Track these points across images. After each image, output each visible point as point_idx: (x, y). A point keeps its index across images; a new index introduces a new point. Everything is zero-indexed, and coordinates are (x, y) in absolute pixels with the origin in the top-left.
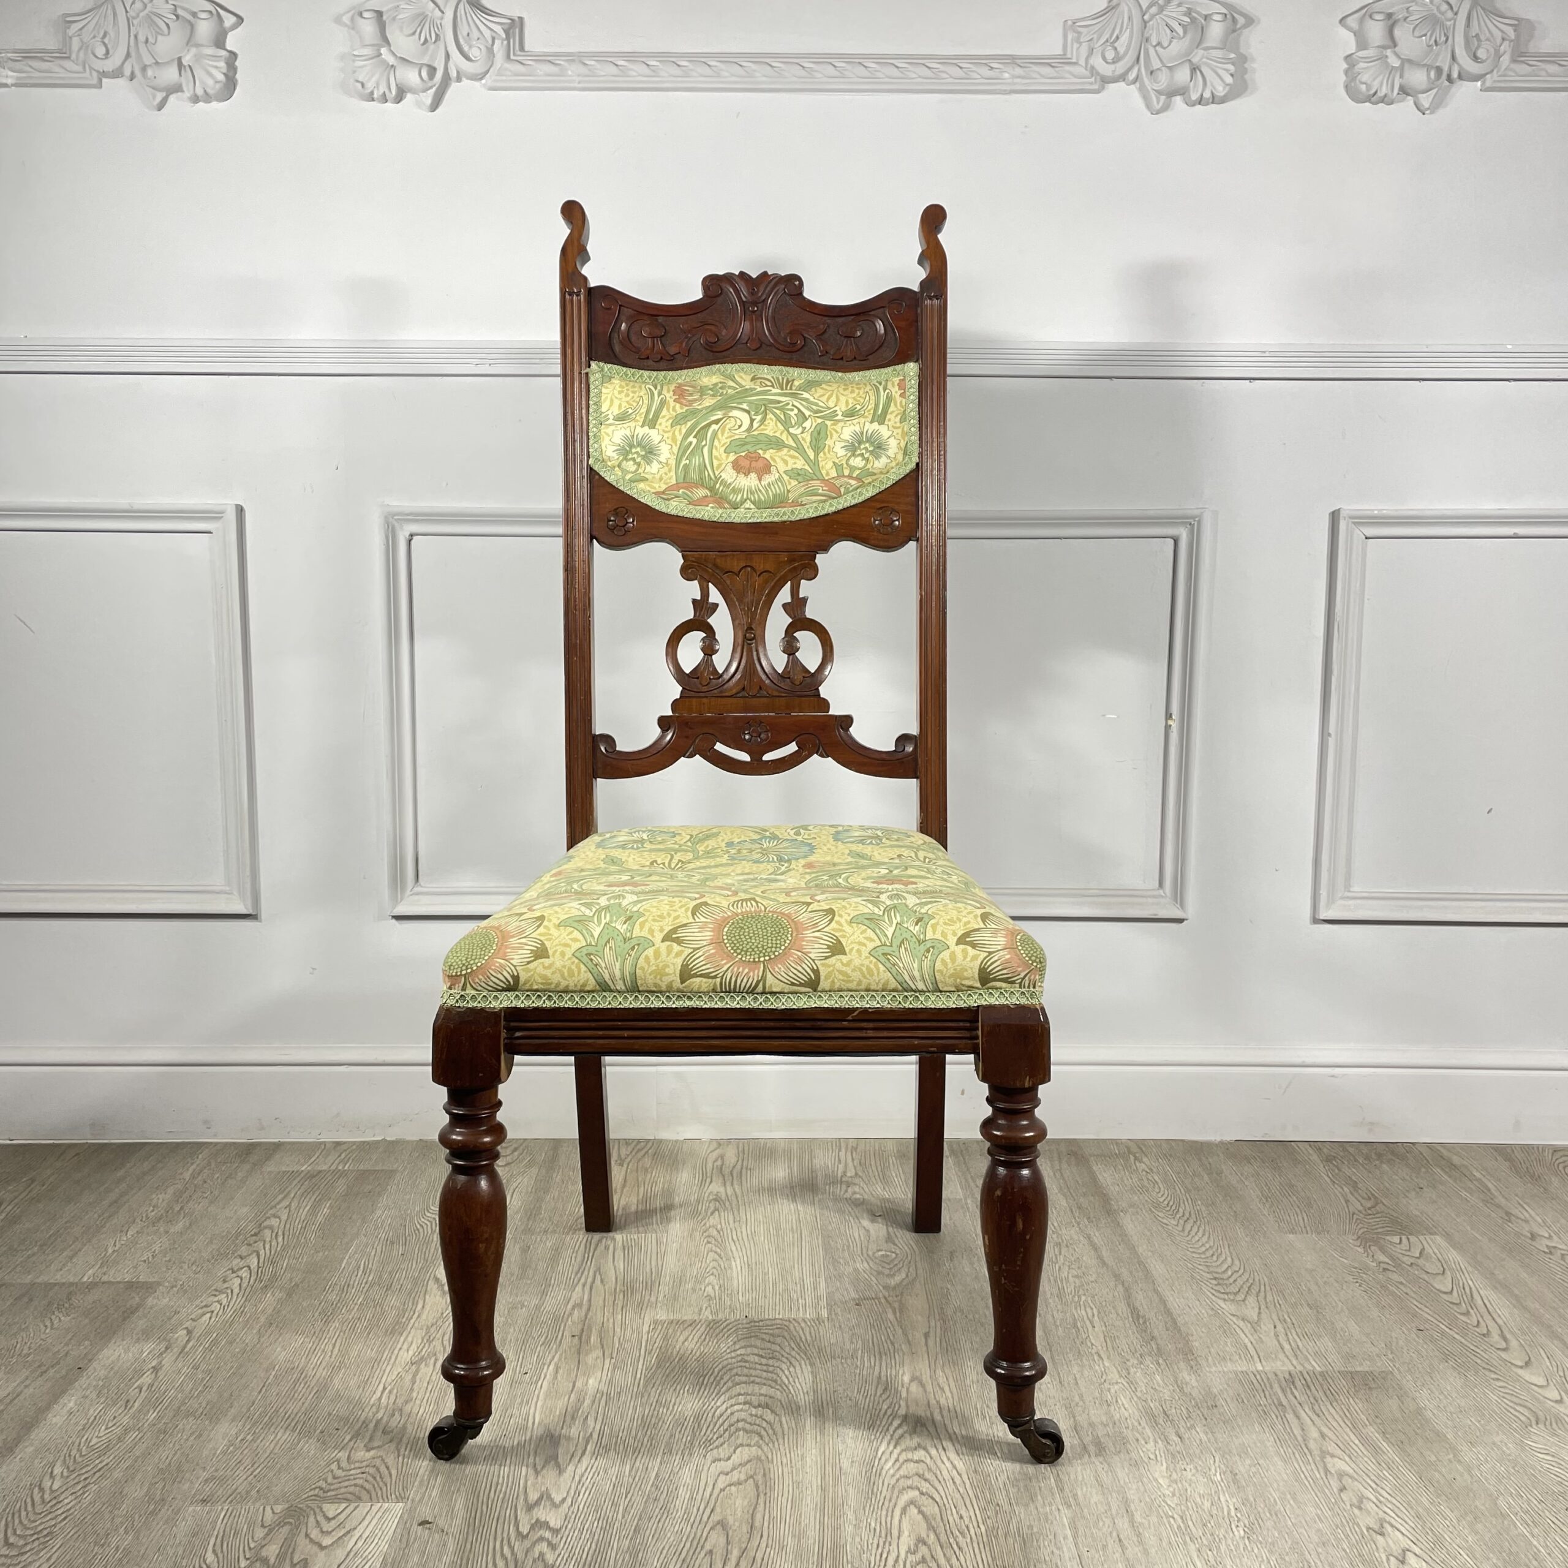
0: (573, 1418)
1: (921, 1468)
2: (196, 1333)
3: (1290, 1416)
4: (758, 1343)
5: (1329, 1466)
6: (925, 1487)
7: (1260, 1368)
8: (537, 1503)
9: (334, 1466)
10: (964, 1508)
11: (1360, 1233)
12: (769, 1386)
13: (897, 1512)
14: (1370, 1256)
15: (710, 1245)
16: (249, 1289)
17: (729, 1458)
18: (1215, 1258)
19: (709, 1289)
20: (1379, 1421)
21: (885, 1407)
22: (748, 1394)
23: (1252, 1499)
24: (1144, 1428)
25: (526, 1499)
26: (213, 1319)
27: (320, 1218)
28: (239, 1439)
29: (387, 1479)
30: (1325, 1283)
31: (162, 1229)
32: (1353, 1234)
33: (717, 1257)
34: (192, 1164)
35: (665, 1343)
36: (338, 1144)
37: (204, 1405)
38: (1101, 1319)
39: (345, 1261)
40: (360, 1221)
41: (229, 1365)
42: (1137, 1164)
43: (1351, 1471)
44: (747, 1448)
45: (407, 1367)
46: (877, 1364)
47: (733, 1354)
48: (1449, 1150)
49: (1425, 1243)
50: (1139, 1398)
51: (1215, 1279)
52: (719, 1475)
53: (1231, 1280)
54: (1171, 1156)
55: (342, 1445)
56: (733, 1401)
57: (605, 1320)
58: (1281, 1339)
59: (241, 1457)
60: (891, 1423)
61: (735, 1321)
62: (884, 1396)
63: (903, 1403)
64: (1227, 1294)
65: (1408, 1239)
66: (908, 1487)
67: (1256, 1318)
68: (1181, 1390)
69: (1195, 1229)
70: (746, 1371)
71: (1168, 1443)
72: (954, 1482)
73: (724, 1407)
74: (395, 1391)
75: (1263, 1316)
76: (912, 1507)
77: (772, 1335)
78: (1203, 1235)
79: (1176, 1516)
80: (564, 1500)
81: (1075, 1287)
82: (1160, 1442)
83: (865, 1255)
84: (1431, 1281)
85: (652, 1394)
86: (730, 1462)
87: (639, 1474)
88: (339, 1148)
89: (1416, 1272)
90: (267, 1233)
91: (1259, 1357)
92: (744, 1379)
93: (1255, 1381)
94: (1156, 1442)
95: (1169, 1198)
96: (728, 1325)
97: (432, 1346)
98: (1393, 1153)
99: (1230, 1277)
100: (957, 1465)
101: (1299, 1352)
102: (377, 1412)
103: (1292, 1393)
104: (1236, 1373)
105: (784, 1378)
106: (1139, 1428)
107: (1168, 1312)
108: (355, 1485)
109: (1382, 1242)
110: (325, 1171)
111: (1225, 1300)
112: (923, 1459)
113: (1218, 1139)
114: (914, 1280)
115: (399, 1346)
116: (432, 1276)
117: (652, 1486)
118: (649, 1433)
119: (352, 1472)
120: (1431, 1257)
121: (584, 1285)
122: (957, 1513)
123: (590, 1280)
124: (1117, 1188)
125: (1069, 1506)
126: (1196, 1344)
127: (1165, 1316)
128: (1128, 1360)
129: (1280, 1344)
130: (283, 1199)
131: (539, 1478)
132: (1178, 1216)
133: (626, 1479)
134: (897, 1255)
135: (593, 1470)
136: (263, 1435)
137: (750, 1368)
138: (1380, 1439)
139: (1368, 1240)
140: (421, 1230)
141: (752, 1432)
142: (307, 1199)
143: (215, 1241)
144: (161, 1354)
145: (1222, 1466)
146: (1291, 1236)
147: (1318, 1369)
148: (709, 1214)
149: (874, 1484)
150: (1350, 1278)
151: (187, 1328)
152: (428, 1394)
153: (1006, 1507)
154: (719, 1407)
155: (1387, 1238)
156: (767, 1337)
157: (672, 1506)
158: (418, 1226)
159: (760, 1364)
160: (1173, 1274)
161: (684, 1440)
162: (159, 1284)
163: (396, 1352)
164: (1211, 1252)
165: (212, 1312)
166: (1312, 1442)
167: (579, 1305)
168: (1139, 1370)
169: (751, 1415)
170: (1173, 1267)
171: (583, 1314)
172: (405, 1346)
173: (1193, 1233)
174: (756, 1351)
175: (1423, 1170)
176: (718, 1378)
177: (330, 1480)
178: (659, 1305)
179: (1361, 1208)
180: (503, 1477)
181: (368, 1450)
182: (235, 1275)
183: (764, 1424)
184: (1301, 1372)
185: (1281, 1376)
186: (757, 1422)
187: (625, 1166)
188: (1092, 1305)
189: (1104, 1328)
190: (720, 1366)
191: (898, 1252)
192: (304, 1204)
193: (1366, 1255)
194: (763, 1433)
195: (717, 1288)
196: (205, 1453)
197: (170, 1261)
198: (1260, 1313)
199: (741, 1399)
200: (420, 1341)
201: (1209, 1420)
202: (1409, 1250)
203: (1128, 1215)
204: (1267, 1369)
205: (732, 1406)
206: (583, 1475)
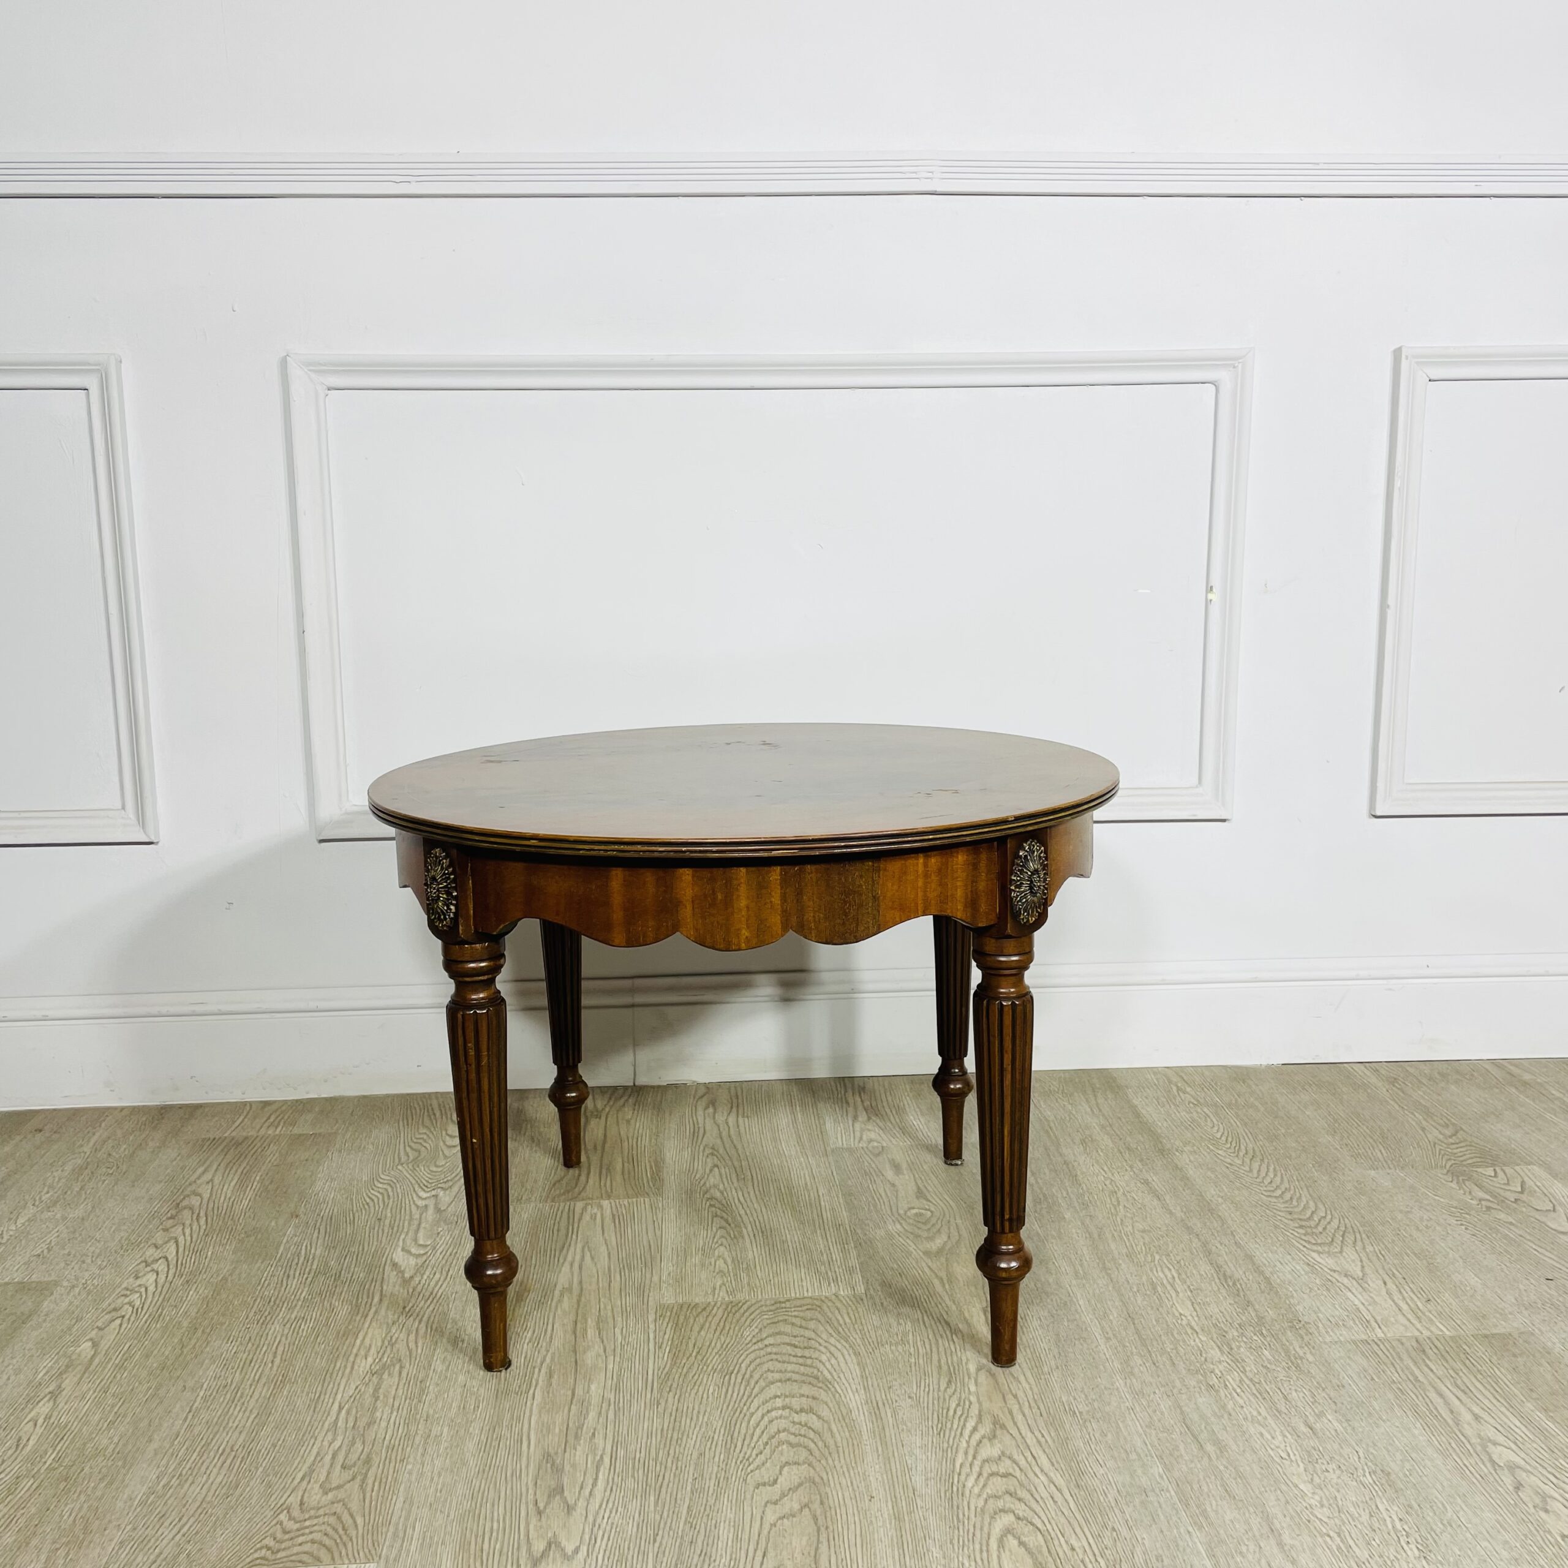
0: (577, 1437)
1: (1012, 1484)
2: (104, 1345)
3: (1433, 1395)
4: (788, 1329)
5: (1495, 1457)
6: (1021, 1509)
7: (1381, 1335)
8: (544, 1554)
9: (283, 1517)
10: (1074, 1536)
11: (1448, 1167)
12: (810, 1383)
13: (994, 1545)
14: (1467, 1194)
15: (714, 1209)
16: (167, 1285)
17: (775, 1482)
18: (1295, 1203)
19: (720, 1263)
20: (1534, 1395)
21: (953, 1405)
22: (786, 1396)
23: (1416, 1506)
24: (1266, 1418)
25: (529, 1550)
26: (124, 1326)
27: (250, 1194)
28: (162, 1484)
29: (354, 1533)
30: (1427, 1227)
31: (58, 1216)
32: (1441, 1167)
33: (724, 1224)
34: (94, 1134)
35: (678, 1334)
36: (266, 1104)
37: (116, 1440)
38: (1184, 1282)
39: (282, 1248)
40: (296, 1196)
41: (146, 1386)
42: (1181, 1094)
43: (1522, 1463)
44: (794, 1467)
45: (367, 1378)
46: (934, 1349)
47: (760, 1345)
48: (1516, 1066)
49: (1522, 1174)
50: (1251, 1380)
51: (1301, 1227)
52: (766, 1506)
53: (1320, 1229)
54: (1216, 1084)
55: (293, 1486)
56: (769, 1406)
57: (602, 1307)
58: (1395, 1298)
59: (165, 1509)
60: (964, 1425)
61: (757, 1302)
62: (950, 1391)
63: (973, 1399)
64: (1320, 1244)
65: (1502, 1170)
66: (1001, 1511)
67: (1360, 1274)
68: (1297, 1367)
69: (1264, 1166)
70: (779, 1366)
71: (1299, 1436)
72: (1055, 1502)
73: (759, 1413)
74: (354, 1411)
75: (1367, 1270)
76: (1010, 1537)
77: (802, 1318)
78: (1275, 1175)
79: (1332, 1534)
80: (577, 1551)
81: (1144, 1244)
82: (1288, 1435)
83: (896, 1216)
84: (1543, 1219)
85: (670, 1400)
86: (778, 1486)
87: (666, 1508)
88: (266, 1109)
89: (1524, 1209)
90: (187, 1213)
91: (1376, 1322)
92: (777, 1376)
93: (1380, 1353)
94: (1285, 1436)
95: (1226, 1132)
96: (748, 1309)
97: (395, 1350)
98: (1457, 1072)
99: (1318, 1224)
100: (1054, 1478)
101: (1420, 1314)
102: (333, 1440)
103: (1427, 1366)
104: (1354, 1342)
105: (826, 1372)
106: (1259, 1418)
107: (1258, 1270)
108: (313, 1542)
109: (1475, 1175)
110: (252, 1136)
111: (1319, 1253)
112: (1011, 1471)
113: (1264, 1062)
114: (958, 1242)
115: (355, 1351)
116: (388, 1262)
117: (685, 1524)
118: (672, 1452)
119: (307, 1523)
120: (1535, 1191)
121: (571, 1265)
122: (1067, 1542)
123: (578, 1257)
124: (1165, 1124)
125: (1200, 1527)
126: (1300, 1308)
127: (1255, 1274)
128: (1226, 1332)
129: (1396, 1304)
130: (204, 1173)
131: (544, 1519)
132: (1241, 1154)
133: (651, 1515)
134: (932, 1212)
135: (610, 1505)
136: (191, 1479)
137: (784, 1362)
138: (1544, 1418)
139: (1460, 1174)
140: (371, 1204)
141: (799, 1445)
142: (233, 1171)
143: (123, 1228)
144: (61, 1374)
145: (1370, 1464)
146: (1373, 1173)
147: (1448, 1333)
148: (707, 1171)
149: (958, 1508)
150: (1453, 1221)
151: (91, 1339)
152: (395, 1413)
153: (1125, 1532)
154: (752, 1414)
155: (1479, 1170)
156: (797, 1321)
157: (714, 1550)
158: (368, 1200)
159: (795, 1356)
160: (1252, 1224)
161: (717, 1459)
162: (56, 1283)
163: (351, 1359)
164: (1287, 1196)
165: (123, 1317)
166: (1466, 1426)
167: (570, 1290)
168: (1242, 1344)
169: (794, 1422)
170: (1251, 1215)
171: (575, 1300)
172: (362, 1352)
173: (1263, 1174)
174: (787, 1339)
175: (1497, 1090)
176: (747, 1376)
177: (279, 1535)
178: (664, 1286)
179: (1441, 1137)
180: (498, 1521)
181: (327, 1494)
182: (149, 1269)
183: (812, 1435)
184: (1429, 1338)
185: (1408, 1344)
186: (803, 1432)
187: (603, 1118)
188: (1169, 1265)
189: (1189, 1293)
190: (747, 1361)
191: (933, 1209)
192: (231, 1176)
193: (1462, 1192)
194: (812, 1445)
195: (729, 1261)
196: (120, 1504)
197: (69, 1254)
198: (1363, 1267)
199: (779, 1402)
200: (379, 1344)
201: (1339, 1405)
202: (1508, 1184)
203: (1185, 1156)
204: (1389, 1335)
205: (768, 1412)
206: (597, 1513)
